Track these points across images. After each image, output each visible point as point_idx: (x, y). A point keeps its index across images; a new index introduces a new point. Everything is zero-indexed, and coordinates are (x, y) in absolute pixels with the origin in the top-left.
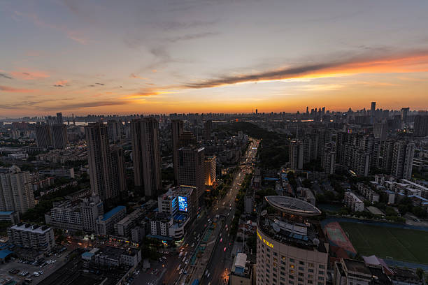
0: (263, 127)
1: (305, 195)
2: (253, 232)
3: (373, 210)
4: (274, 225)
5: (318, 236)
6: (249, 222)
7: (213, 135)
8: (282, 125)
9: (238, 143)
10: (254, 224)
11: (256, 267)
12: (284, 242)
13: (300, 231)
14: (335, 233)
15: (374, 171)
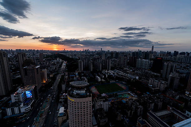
0: (68, 56)
1: (84, 79)
2: (66, 97)
3: (103, 80)
4: (74, 93)
5: (88, 92)
6: (64, 94)
7: (44, 60)
8: (75, 55)
9: (57, 63)
10: (66, 94)
11: (68, 110)
12: (78, 98)
13: (83, 92)
14: (94, 90)
15: (102, 69)
